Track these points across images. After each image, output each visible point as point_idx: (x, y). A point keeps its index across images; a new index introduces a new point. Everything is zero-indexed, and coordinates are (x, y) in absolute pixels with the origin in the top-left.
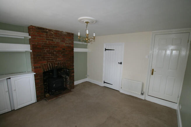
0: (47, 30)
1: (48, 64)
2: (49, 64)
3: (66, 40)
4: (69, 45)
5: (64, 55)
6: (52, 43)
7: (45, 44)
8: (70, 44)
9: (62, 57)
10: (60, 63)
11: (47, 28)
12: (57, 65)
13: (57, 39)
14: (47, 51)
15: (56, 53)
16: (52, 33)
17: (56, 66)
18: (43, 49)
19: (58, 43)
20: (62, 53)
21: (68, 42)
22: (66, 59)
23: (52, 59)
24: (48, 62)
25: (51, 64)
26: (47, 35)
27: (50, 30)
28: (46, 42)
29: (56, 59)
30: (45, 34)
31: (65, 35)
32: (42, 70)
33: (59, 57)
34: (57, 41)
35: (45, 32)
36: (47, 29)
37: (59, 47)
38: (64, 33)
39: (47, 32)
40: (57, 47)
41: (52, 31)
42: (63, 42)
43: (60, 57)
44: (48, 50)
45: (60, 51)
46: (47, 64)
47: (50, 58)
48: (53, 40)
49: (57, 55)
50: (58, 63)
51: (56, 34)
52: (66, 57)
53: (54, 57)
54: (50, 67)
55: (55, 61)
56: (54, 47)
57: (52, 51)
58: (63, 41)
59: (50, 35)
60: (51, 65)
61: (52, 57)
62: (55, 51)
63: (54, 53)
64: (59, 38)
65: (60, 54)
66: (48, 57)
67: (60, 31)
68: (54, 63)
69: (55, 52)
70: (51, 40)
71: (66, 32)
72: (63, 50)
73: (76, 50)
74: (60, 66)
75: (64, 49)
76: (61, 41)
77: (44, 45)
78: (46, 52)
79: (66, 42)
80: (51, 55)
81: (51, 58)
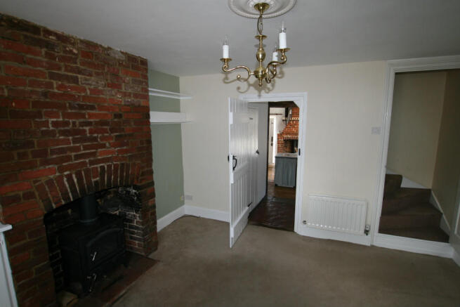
0: (53, 37)
1: (65, 179)
2: (69, 177)
3: (124, 82)
4: (135, 100)
5: (120, 136)
6: (73, 92)
7: (45, 94)
8: (136, 96)
9: (114, 146)
10: (109, 167)
11: (51, 28)
12: (98, 179)
13: (90, 75)
14: (55, 124)
15: (91, 132)
16: (71, 52)
17: (93, 180)
18: (39, 115)
19: (95, 91)
20: (112, 130)
21: (130, 91)
22: (126, 151)
23: (77, 157)
24: (61, 170)
25: (74, 176)
26: (50, 56)
27: (63, 39)
28: (51, 85)
29: (94, 154)
30: (44, 50)
31: (120, 63)
32: (42, 205)
33: (104, 146)
34: (92, 83)
35: (40, 43)
36: (48, 32)
37: (101, 108)
38: (117, 57)
39: (48, 45)
40: (92, 108)
41: (73, 44)
42: (116, 90)
43: (107, 145)
44: (61, 119)
45: (106, 123)
46: (60, 179)
47: (68, 153)
48: (75, 80)
49: (95, 139)
50: (102, 168)
51: (86, 54)
52: (127, 144)
53: (85, 148)
54: (74, 191)
55: (92, 163)
56: (81, 107)
57: (74, 123)
58: (112, 86)
59: (62, 59)
60: (75, 180)
61: (78, 149)
62: (89, 124)
63: (85, 131)
64: (98, 74)
65: (106, 134)
66: (62, 151)
67: (101, 46)
68: (87, 171)
69: (87, 128)
70: (68, 78)
71: (122, 53)
72: (116, 120)
73: (156, 117)
74: (109, 179)
75: (118, 116)
76: (109, 85)
77: (42, 99)
78: (51, 128)
79: (123, 90)
80: (75, 141)
81: (73, 154)
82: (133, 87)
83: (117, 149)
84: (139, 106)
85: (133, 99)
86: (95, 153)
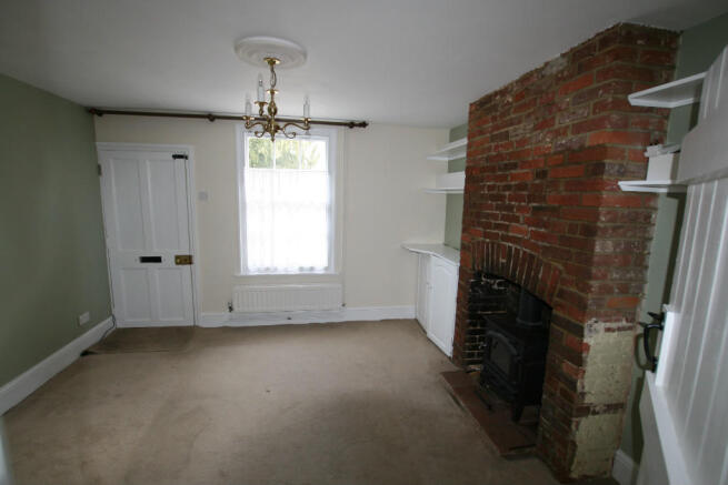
0: (498, 97)
3: (560, 110)
4: (575, 138)
6: (503, 151)
8: (579, 128)
9: (529, 222)
10: (518, 251)
12: (504, 261)
13: (520, 122)
14: (489, 188)
15: (511, 199)
16: (508, 103)
17: (501, 260)
18: (483, 180)
19: (522, 142)
20: (531, 198)
21: (568, 122)
23: (495, 226)
25: (490, 246)
26: (494, 119)
28: (490, 149)
29: (506, 228)
31: (559, 78)
33: (518, 220)
34: (520, 132)
36: (496, 94)
37: (523, 165)
38: (554, 71)
40: (515, 166)
41: (510, 92)
42: (545, 131)
43: (521, 219)
44: (492, 183)
45: (525, 187)
46: (483, 244)
47: (490, 220)
48: (506, 135)
49: (512, 208)
50: (510, 249)
51: (518, 97)
53: (503, 217)
55: (502, 238)
56: (507, 167)
57: (499, 187)
58: (543, 125)
60: (490, 252)
61: (496, 217)
62: (508, 188)
63: (505, 196)
64: (529, 116)
65: (523, 204)
66: (488, 215)
67: (536, 71)
68: (499, 245)
69: (507, 193)
70: (501, 136)
72: (537, 182)
75: (542, 174)
76: (536, 128)
77: (485, 164)
78: (486, 192)
79: (556, 126)
82: (574, 113)
83: (530, 229)
84: (582, 148)
85: (570, 136)
86: (508, 226)
